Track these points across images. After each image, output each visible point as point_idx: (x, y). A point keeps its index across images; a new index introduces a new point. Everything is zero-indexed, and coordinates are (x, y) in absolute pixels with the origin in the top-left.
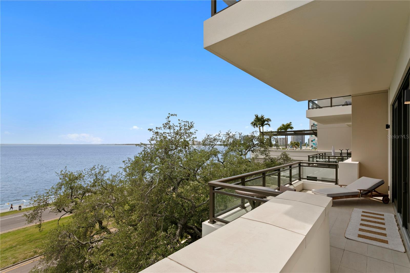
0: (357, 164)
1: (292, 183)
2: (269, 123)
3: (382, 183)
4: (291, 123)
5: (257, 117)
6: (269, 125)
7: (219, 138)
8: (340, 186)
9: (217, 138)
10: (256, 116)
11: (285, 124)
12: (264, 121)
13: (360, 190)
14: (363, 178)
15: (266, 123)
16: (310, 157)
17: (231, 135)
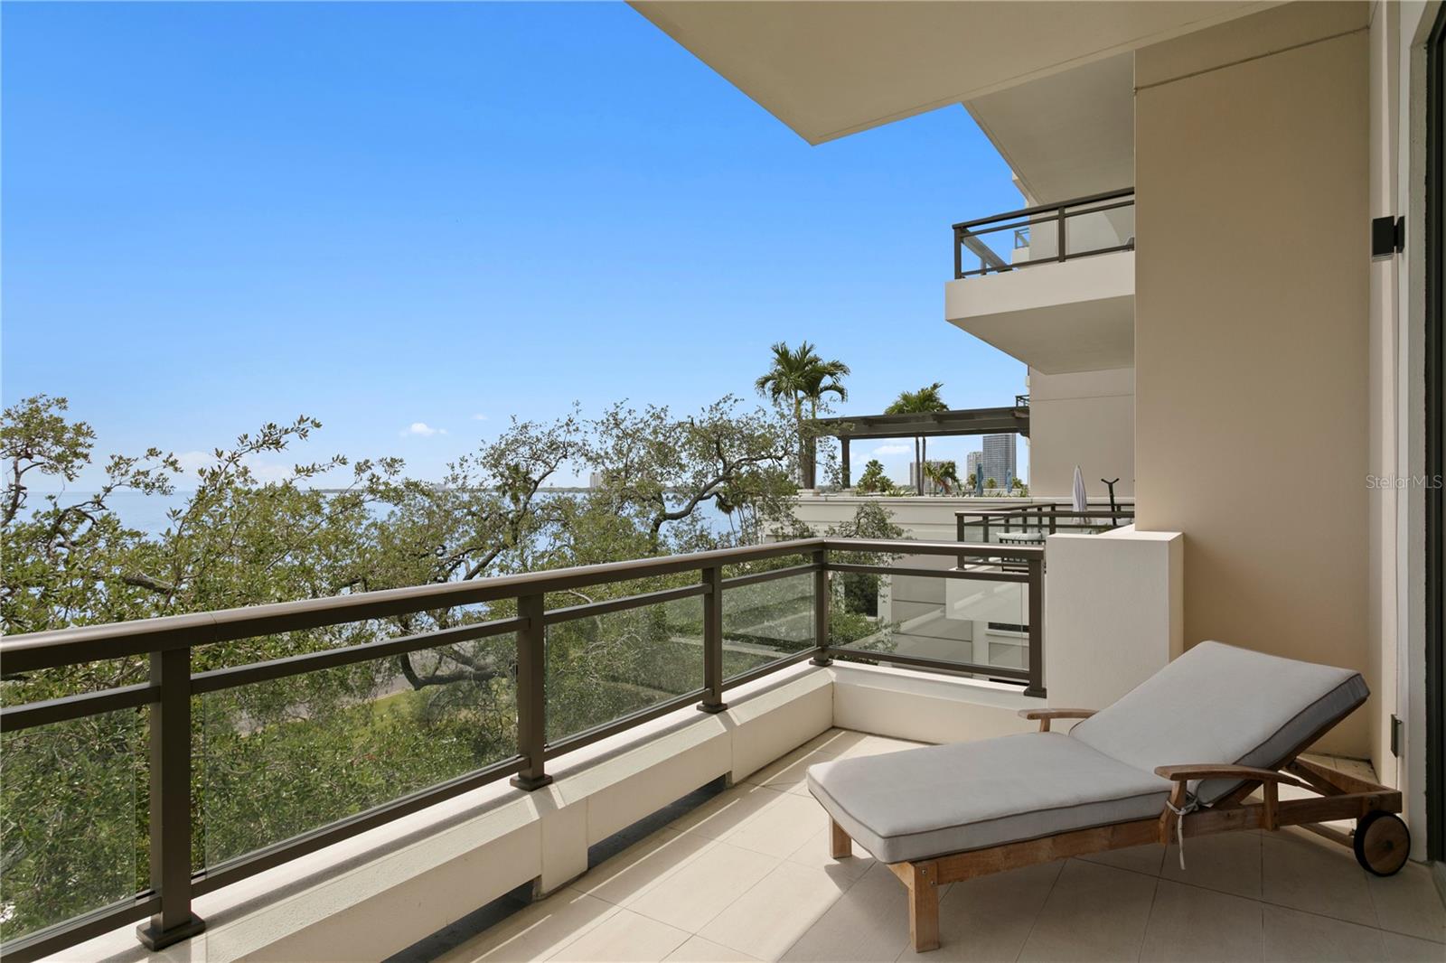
0: (1167, 545)
1: (726, 697)
2: (840, 384)
3: (1352, 702)
4: (935, 386)
5: (783, 355)
6: (841, 391)
7: (570, 438)
8: (1038, 723)
9: (563, 437)
10: (777, 351)
11: (914, 392)
12: (822, 372)
13: (1181, 777)
14: (1206, 648)
15: (827, 381)
16: (967, 520)
17: (627, 424)
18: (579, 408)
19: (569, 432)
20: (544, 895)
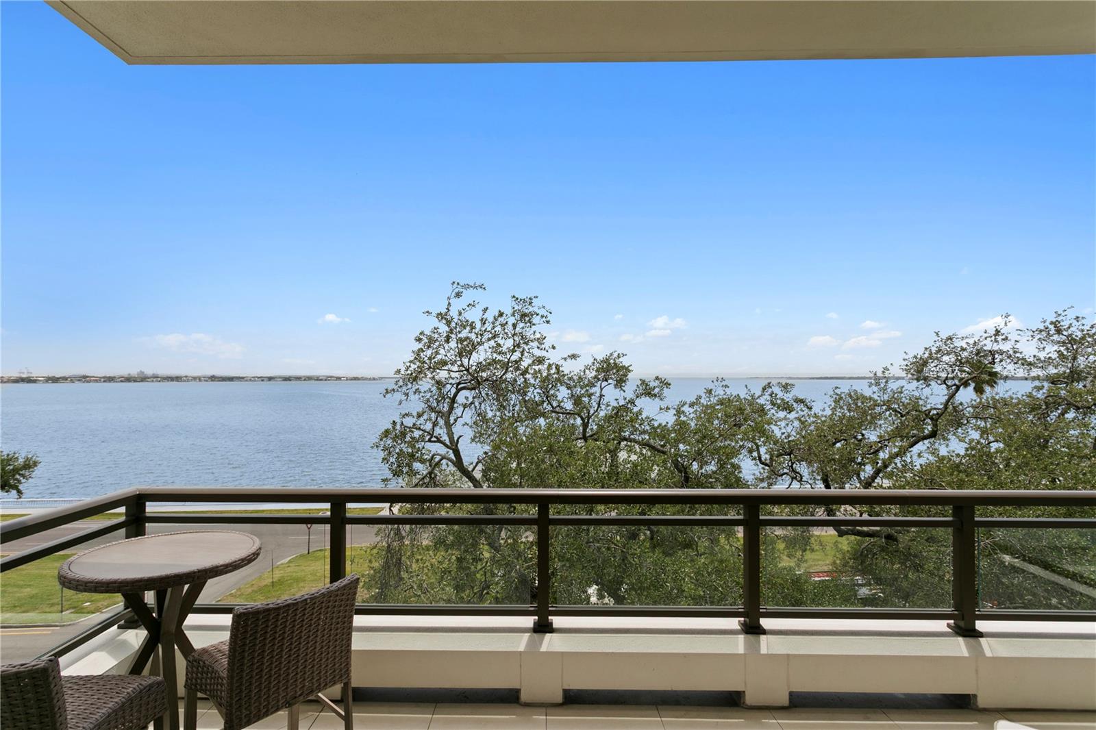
9: (990, 346)
17: (1073, 331)
18: (1008, 320)
19: (996, 341)
20: (747, 705)
